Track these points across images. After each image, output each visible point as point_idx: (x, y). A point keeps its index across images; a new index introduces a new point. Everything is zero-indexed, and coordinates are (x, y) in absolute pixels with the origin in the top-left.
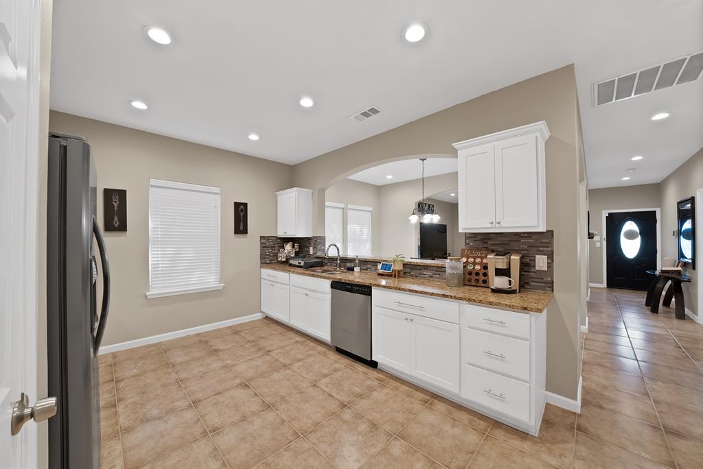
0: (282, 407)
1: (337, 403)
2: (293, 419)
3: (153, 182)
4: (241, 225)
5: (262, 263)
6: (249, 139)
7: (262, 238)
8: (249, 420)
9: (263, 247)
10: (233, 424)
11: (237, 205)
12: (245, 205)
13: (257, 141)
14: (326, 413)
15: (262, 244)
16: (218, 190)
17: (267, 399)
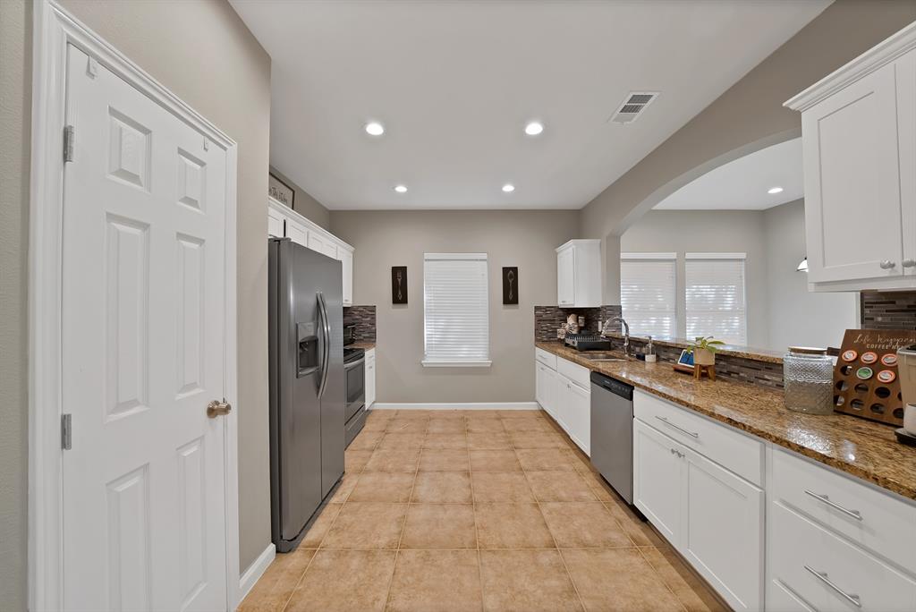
0: (483, 510)
1: (547, 538)
2: (483, 528)
3: (427, 256)
4: (510, 294)
5: (537, 340)
6: (504, 192)
7: (537, 308)
8: (446, 507)
9: (539, 320)
10: (432, 504)
11: (505, 270)
12: (515, 270)
13: (512, 192)
14: (524, 541)
15: (536, 316)
16: (484, 256)
17: (476, 497)
